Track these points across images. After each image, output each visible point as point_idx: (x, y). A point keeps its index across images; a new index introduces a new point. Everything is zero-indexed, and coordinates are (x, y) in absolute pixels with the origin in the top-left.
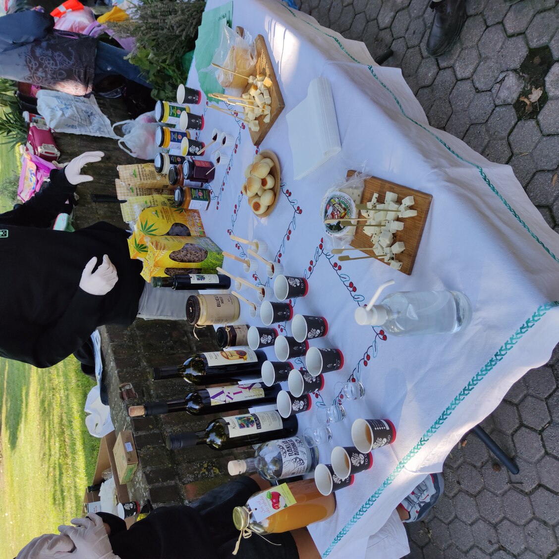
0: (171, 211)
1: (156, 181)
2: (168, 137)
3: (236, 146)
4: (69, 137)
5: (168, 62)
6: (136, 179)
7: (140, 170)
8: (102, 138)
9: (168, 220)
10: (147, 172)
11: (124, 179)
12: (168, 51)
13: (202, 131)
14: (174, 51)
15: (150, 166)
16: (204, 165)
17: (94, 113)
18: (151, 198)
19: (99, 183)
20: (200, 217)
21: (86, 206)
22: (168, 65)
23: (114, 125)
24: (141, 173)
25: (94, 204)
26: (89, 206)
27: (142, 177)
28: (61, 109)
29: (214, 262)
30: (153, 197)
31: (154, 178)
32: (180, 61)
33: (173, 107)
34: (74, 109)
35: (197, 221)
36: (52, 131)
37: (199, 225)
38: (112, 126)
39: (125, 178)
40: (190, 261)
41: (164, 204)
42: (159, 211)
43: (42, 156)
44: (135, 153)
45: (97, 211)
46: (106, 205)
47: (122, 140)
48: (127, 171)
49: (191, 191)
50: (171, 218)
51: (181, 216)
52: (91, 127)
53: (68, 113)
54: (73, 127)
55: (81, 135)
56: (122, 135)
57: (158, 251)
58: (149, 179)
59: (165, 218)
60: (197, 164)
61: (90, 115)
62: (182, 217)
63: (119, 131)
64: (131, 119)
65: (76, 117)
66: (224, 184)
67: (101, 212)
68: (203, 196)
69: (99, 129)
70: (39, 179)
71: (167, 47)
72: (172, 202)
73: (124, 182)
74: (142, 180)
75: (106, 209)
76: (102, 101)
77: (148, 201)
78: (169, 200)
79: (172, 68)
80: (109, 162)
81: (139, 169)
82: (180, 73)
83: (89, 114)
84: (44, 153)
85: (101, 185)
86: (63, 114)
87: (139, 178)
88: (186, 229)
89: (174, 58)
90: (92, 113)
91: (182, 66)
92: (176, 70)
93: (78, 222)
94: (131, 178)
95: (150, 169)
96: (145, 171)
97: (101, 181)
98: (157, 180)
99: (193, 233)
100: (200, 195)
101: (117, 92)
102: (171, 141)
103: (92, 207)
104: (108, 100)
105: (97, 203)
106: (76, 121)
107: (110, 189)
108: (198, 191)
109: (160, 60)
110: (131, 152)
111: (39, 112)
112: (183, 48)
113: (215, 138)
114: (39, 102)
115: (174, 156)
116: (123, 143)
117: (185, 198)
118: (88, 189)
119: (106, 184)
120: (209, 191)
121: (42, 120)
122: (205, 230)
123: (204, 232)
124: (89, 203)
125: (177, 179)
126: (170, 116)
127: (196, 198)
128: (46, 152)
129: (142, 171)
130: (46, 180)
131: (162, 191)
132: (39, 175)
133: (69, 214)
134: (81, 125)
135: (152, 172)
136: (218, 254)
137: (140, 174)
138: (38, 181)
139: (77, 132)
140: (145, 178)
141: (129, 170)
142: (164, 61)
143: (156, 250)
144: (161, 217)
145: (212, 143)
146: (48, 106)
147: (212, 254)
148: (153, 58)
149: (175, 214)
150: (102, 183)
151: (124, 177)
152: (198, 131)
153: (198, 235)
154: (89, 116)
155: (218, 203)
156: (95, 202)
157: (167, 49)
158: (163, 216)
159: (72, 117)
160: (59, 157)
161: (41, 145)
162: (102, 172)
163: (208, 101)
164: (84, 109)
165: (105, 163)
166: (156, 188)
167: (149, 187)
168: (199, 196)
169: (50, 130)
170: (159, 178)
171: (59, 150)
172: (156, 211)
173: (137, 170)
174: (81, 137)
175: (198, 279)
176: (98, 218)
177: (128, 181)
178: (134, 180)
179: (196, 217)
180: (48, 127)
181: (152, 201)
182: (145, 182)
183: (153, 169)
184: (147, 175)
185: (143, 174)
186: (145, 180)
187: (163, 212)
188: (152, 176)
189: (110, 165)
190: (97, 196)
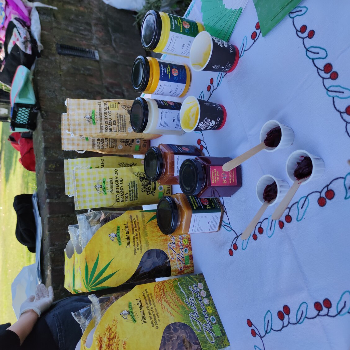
3: (330, 192)
6: (93, 126)
7: (103, 111)
9: (137, 245)
10: (114, 117)
11: (74, 125)
15: (120, 106)
18: (113, 175)
19: (67, 30)
21: (50, 58)
24: (103, 117)
25: (58, 57)
26: (53, 59)
27: (104, 125)
30: (116, 172)
31: (124, 129)
39: (77, 122)
45: (60, 66)
46: (70, 60)
48: (81, 112)
58: (115, 129)
67: (64, 68)
73: (74, 131)
74: (104, 131)
75: (70, 64)
77: (108, 180)
80: (81, 6)
81: (100, 109)
85: (68, 33)
87: (99, 126)
93: (39, 78)
94: (85, 125)
95: (119, 112)
97: (70, 28)
98: (128, 133)
103: (55, 61)
105: (61, 56)
107: (78, 39)
118: (54, 37)
119: (75, 32)
123: (191, 256)
124: (54, 55)
129: (105, 113)
137: (101, 120)
141: (84, 109)
144: (124, 243)
149: (150, 228)
150: (70, 31)
151: (74, 120)
156: (60, 54)
162: (72, 17)
165: (77, 6)
167: (114, 138)
170: (130, 129)
173: (97, 111)
176: (60, 75)
177: (80, 130)
178: (91, 129)
181: (114, 180)
182: (108, 133)
184: (112, 122)
185: (106, 119)
186: (109, 130)
187: (130, 228)
188: (121, 125)
189: (81, 9)
190: (63, 47)
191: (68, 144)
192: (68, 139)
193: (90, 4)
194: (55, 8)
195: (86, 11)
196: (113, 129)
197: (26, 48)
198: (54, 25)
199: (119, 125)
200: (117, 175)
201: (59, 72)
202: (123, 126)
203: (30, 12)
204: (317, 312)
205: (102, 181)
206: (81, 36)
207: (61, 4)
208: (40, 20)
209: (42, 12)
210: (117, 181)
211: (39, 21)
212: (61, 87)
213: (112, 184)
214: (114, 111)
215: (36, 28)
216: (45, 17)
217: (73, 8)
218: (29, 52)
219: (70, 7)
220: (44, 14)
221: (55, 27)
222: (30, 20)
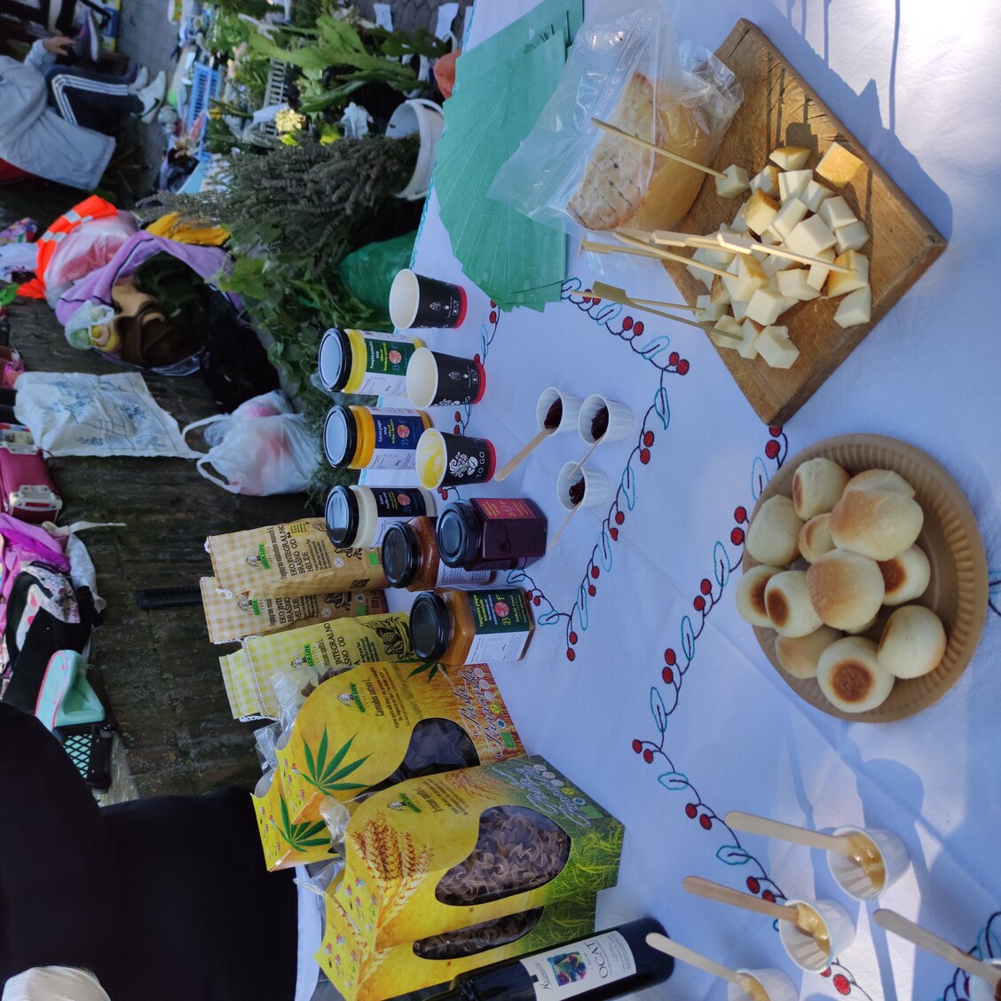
0: (400, 676)
1: (330, 573)
2: (367, 434)
3: (649, 438)
4: (85, 465)
5: (307, 276)
6: (266, 572)
7: (280, 543)
8: (160, 459)
9: (397, 713)
10: (302, 548)
11: (229, 578)
12: (309, 251)
13: (477, 407)
14: (321, 250)
15: (310, 527)
16: (512, 515)
17: (142, 408)
18: (324, 635)
19: (157, 561)
20: (491, 680)
21: (125, 621)
22: (309, 282)
23: (186, 429)
24: (282, 552)
25: (143, 616)
26: (132, 622)
27: (286, 565)
28: (69, 408)
29: (590, 869)
30: (328, 628)
31: (326, 563)
32: (335, 272)
33: (378, 345)
34: (98, 404)
35: (488, 696)
36: (46, 456)
37: (496, 710)
38: (181, 430)
39: (233, 573)
40: (509, 890)
41: (368, 653)
42: (363, 685)
43: (19, 514)
44: (235, 484)
45: (150, 633)
46: (174, 615)
47: (204, 458)
48: (239, 552)
49: (472, 603)
50: (406, 703)
51: (436, 687)
52: (134, 439)
53: (85, 413)
54: (94, 441)
55: (113, 457)
56: (205, 449)
57: (393, 882)
58: (309, 567)
59: (386, 710)
60: (491, 512)
61: (132, 415)
62: (437, 694)
63: (197, 440)
64: (222, 412)
65: (101, 421)
66: (596, 572)
67: (161, 633)
68: (511, 615)
69: (154, 441)
70: (10, 568)
71: (305, 242)
72: (389, 637)
73: (231, 587)
74: (289, 575)
75: (174, 624)
76: (158, 385)
77: (315, 646)
78: (381, 631)
79: (318, 287)
80: (179, 511)
81: (274, 540)
82: (336, 298)
83: (131, 411)
84: (23, 507)
85: (159, 565)
86: (73, 417)
87: (277, 569)
88: (458, 734)
89: (322, 265)
90: (136, 410)
91: (340, 283)
92: (328, 293)
93: (103, 667)
94: (250, 573)
95: (311, 537)
96: (294, 543)
97: (161, 556)
98: (335, 569)
99: (484, 749)
100: (502, 614)
101: (190, 364)
102: (378, 445)
103: (138, 624)
104: (171, 381)
105: (151, 611)
106: (101, 428)
107: (183, 573)
108: (495, 602)
109: (291, 274)
110: (227, 482)
111: (18, 418)
112: (340, 243)
113: (553, 418)
114: (19, 398)
115: (387, 490)
116: (207, 466)
117: (452, 633)
118: (128, 579)
119: (173, 561)
120: (528, 595)
121: (25, 434)
122: (518, 727)
123: (515, 735)
124: (131, 614)
125: (415, 565)
126: (369, 370)
127: (489, 628)
128: (28, 504)
129: (285, 546)
130: (24, 569)
131: (349, 598)
132: (10, 557)
133: (80, 652)
134: (112, 437)
135: (316, 547)
136: (605, 838)
137: (278, 557)
138: (7, 572)
139: (103, 451)
140: (297, 567)
141: (244, 546)
142: (300, 275)
143: (383, 883)
144: (371, 709)
145: (541, 436)
146: (39, 403)
147: (584, 841)
148: (273, 270)
149: (415, 686)
150: (163, 561)
151: (227, 570)
152: (462, 409)
153: (500, 748)
154: (130, 416)
155: (573, 638)
156: (146, 608)
157: (304, 248)
158: (376, 702)
159: (92, 422)
160: (61, 512)
161: (16, 489)
162: (163, 534)
163: (496, 310)
164: (120, 402)
165: (169, 513)
166: (330, 591)
167: (311, 593)
168: (499, 619)
169: (40, 452)
170: (339, 561)
171: (59, 493)
172: (353, 687)
173: (269, 544)
174: (113, 459)
175: (562, 980)
176: (155, 650)
177: (242, 583)
178: (262, 578)
179: (483, 684)
180: (35, 448)
181: (327, 642)
182: (298, 578)
183: (321, 536)
184: (302, 557)
185: (288, 555)
186: (298, 572)
187: (376, 685)
188: (319, 557)
189: (181, 515)
190: (150, 594)
191: (222, 629)
192: (219, 621)
193: (198, 504)
194: (123, 524)
195: (192, 516)
196: (305, 566)
197: (66, 612)
198: (124, 557)
199: (316, 558)
200: (330, 633)
201: (151, 645)
202: (323, 558)
203: (64, 543)
204: (701, 613)
205: (303, 650)
206: (190, 565)
207: (132, 516)
208: (90, 555)
209: (92, 541)
210: (332, 644)
211: (88, 558)
212: (162, 674)
213: (323, 649)
214: (300, 538)
215: (83, 570)
216: (99, 547)
217: (162, 518)
218: (73, 619)
219: (153, 518)
220: (99, 541)
221: (128, 561)
222: (67, 560)
